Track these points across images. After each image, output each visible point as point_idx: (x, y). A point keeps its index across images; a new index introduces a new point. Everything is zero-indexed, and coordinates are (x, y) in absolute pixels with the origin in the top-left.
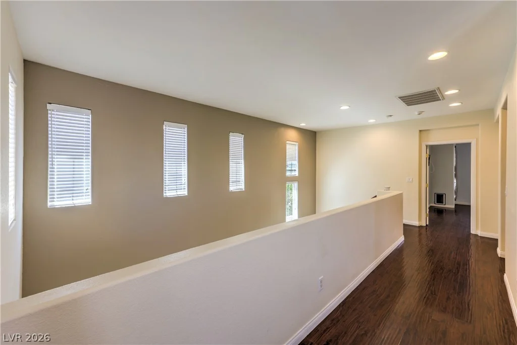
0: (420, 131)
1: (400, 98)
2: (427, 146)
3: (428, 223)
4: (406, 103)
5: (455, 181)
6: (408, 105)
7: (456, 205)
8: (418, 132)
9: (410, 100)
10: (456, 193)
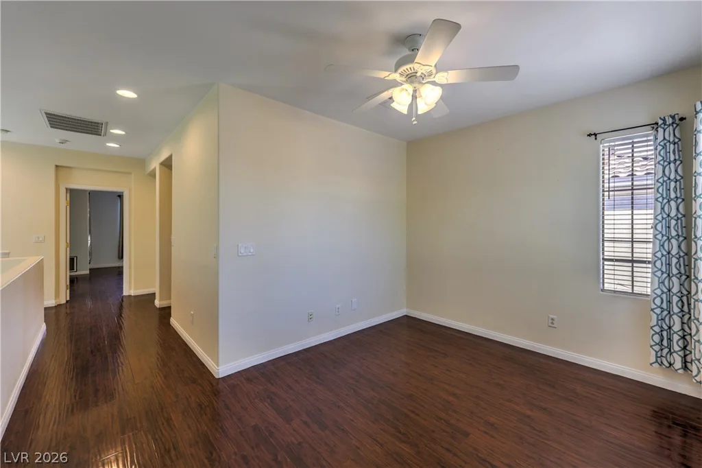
0: (57, 166)
1: (46, 114)
2: (67, 189)
3: (68, 299)
4: (50, 124)
5: (89, 239)
6: (52, 127)
7: (90, 269)
8: (53, 169)
9: (57, 121)
10: (91, 254)
